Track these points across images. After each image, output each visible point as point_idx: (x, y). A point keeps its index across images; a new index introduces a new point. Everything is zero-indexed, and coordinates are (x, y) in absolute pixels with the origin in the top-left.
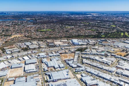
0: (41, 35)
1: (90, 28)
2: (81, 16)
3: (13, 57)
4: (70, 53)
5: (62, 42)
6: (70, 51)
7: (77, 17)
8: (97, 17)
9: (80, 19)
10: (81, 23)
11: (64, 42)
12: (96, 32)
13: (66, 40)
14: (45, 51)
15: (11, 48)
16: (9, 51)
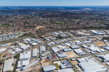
0: (60, 27)
1: (95, 21)
2: (77, 10)
3: (56, 43)
4: (99, 41)
5: (83, 32)
6: (97, 39)
7: (75, 12)
8: (92, 11)
9: (78, 13)
10: (83, 16)
11: (85, 32)
12: (105, 25)
13: (86, 31)
14: (77, 39)
15: (47, 37)
16: (48, 39)
